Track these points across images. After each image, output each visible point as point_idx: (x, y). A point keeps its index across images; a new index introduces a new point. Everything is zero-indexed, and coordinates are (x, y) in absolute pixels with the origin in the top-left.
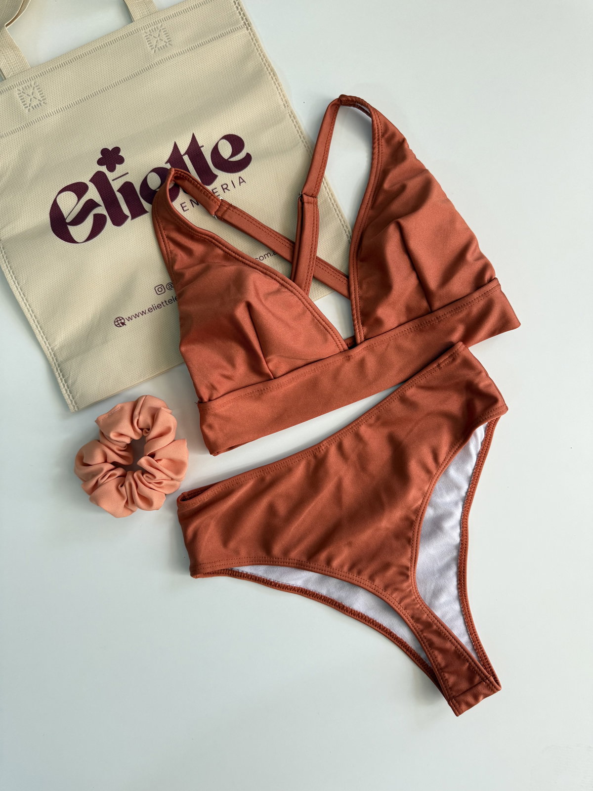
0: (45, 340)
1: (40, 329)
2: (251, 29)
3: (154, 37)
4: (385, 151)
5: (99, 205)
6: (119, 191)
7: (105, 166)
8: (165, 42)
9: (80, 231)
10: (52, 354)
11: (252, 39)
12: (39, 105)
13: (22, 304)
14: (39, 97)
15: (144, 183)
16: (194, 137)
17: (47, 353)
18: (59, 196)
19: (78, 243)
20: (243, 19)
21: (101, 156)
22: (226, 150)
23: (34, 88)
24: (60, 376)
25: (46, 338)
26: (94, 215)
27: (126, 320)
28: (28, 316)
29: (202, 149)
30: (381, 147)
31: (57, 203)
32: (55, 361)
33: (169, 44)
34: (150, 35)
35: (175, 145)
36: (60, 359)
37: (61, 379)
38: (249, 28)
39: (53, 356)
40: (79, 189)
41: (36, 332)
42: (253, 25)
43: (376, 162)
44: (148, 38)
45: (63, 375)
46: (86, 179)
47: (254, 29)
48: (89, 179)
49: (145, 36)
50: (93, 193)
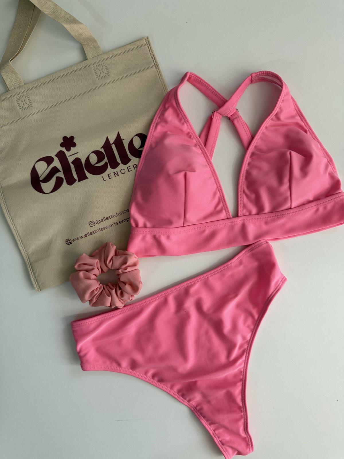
1: (21, 242)
2: (158, 68)
3: (99, 70)
5: (60, 171)
7: (65, 148)
10: (27, 257)
11: (158, 74)
12: (28, 107)
13: (12, 227)
17: (24, 256)
24: (31, 270)
25: (24, 247)
28: (15, 234)
35: (107, 138)
37: (31, 272)
38: (157, 67)
39: (27, 258)
41: (19, 243)
44: (95, 70)
45: (33, 270)
47: (160, 68)
48: (55, 155)
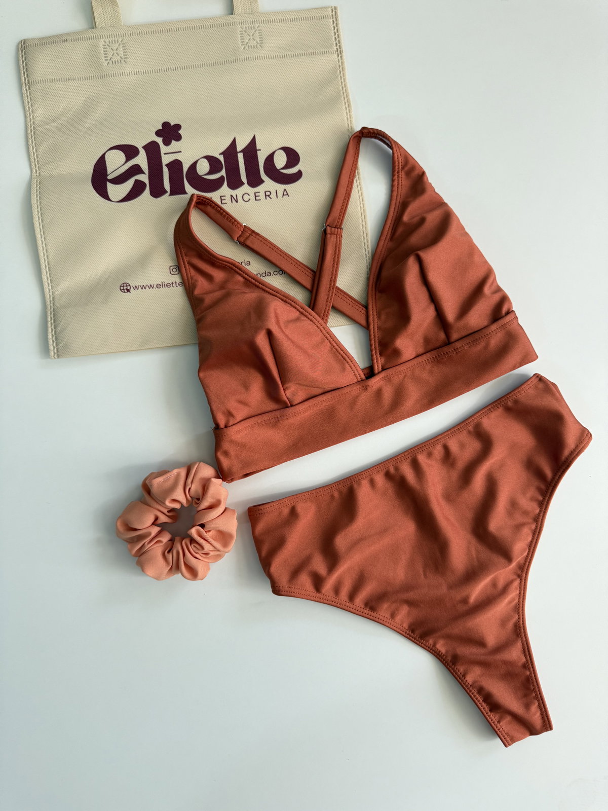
0: (49, 282)
4: (404, 183)
6: (166, 165)
8: (257, 42)
9: (117, 191)
14: (122, 54)
15: (193, 166)
16: (254, 138)
18: (109, 152)
19: (111, 200)
20: (337, 45)
21: (161, 128)
22: (280, 161)
23: (120, 44)
26: (136, 180)
27: (132, 287)
29: (258, 152)
30: (400, 179)
31: (104, 158)
32: (52, 304)
33: (260, 46)
34: (245, 31)
36: (57, 304)
40: (130, 151)
42: (344, 54)
43: (395, 194)
46: (140, 144)
49: (240, 31)
50: (141, 160)
